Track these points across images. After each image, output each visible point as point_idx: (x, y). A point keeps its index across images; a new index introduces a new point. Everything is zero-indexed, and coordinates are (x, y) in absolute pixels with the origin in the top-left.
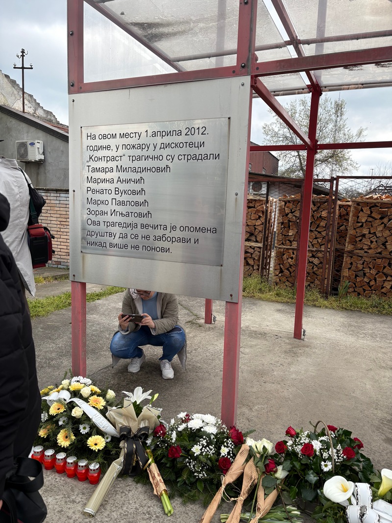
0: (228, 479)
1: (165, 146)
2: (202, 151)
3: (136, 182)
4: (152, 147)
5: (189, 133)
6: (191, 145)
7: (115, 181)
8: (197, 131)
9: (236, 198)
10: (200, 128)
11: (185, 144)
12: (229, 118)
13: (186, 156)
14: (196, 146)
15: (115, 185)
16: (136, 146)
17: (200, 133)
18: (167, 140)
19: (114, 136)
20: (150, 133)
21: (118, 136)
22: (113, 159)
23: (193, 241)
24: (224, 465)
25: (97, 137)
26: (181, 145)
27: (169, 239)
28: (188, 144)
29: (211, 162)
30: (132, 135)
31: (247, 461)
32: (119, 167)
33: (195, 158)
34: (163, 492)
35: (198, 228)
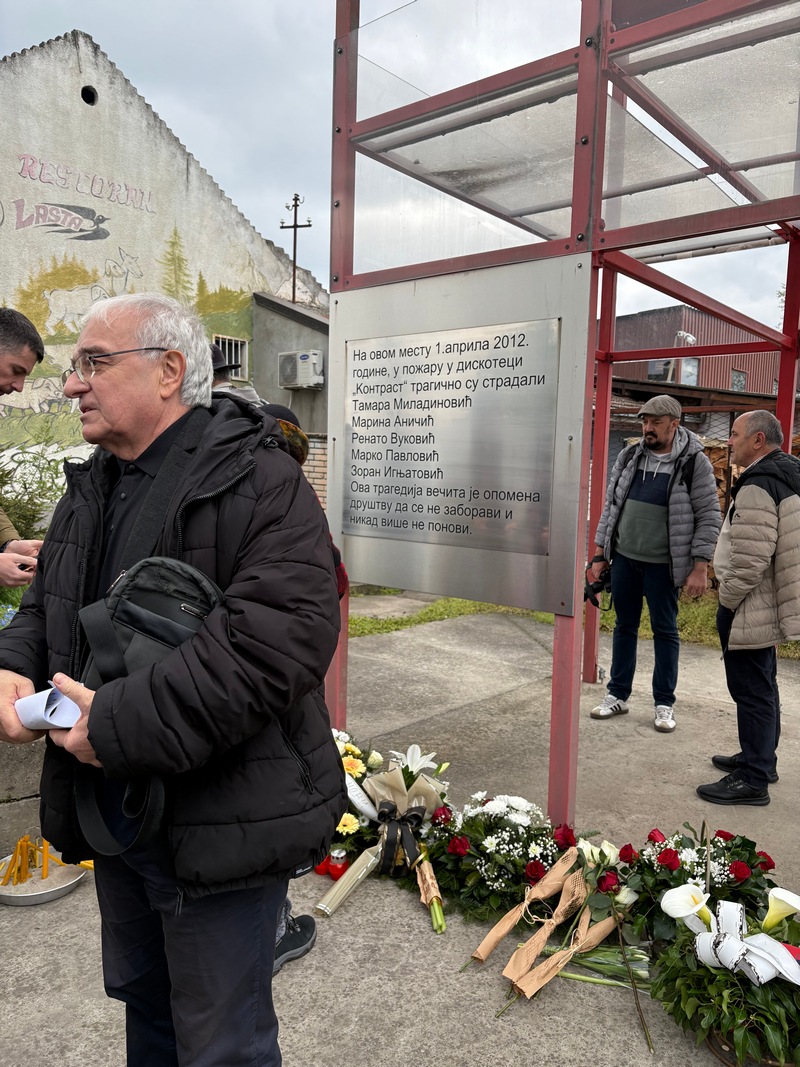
0: (538, 892)
1: (465, 366)
2: (519, 371)
3: (421, 423)
4: (445, 369)
5: (500, 345)
6: (503, 362)
7: (392, 423)
8: (511, 341)
9: (570, 446)
10: (516, 337)
11: (493, 362)
12: (559, 319)
13: (495, 381)
14: (510, 364)
15: (392, 429)
16: (423, 369)
17: (516, 344)
18: (468, 356)
19: (391, 354)
20: (443, 348)
21: (397, 353)
22: (390, 389)
23: (503, 514)
24: (534, 872)
25: (368, 356)
26: (488, 364)
27: (468, 512)
28: (498, 362)
29: (533, 388)
30: (417, 351)
31: (572, 870)
32: (398, 401)
33: (508, 383)
34: (435, 900)
35: (511, 494)
